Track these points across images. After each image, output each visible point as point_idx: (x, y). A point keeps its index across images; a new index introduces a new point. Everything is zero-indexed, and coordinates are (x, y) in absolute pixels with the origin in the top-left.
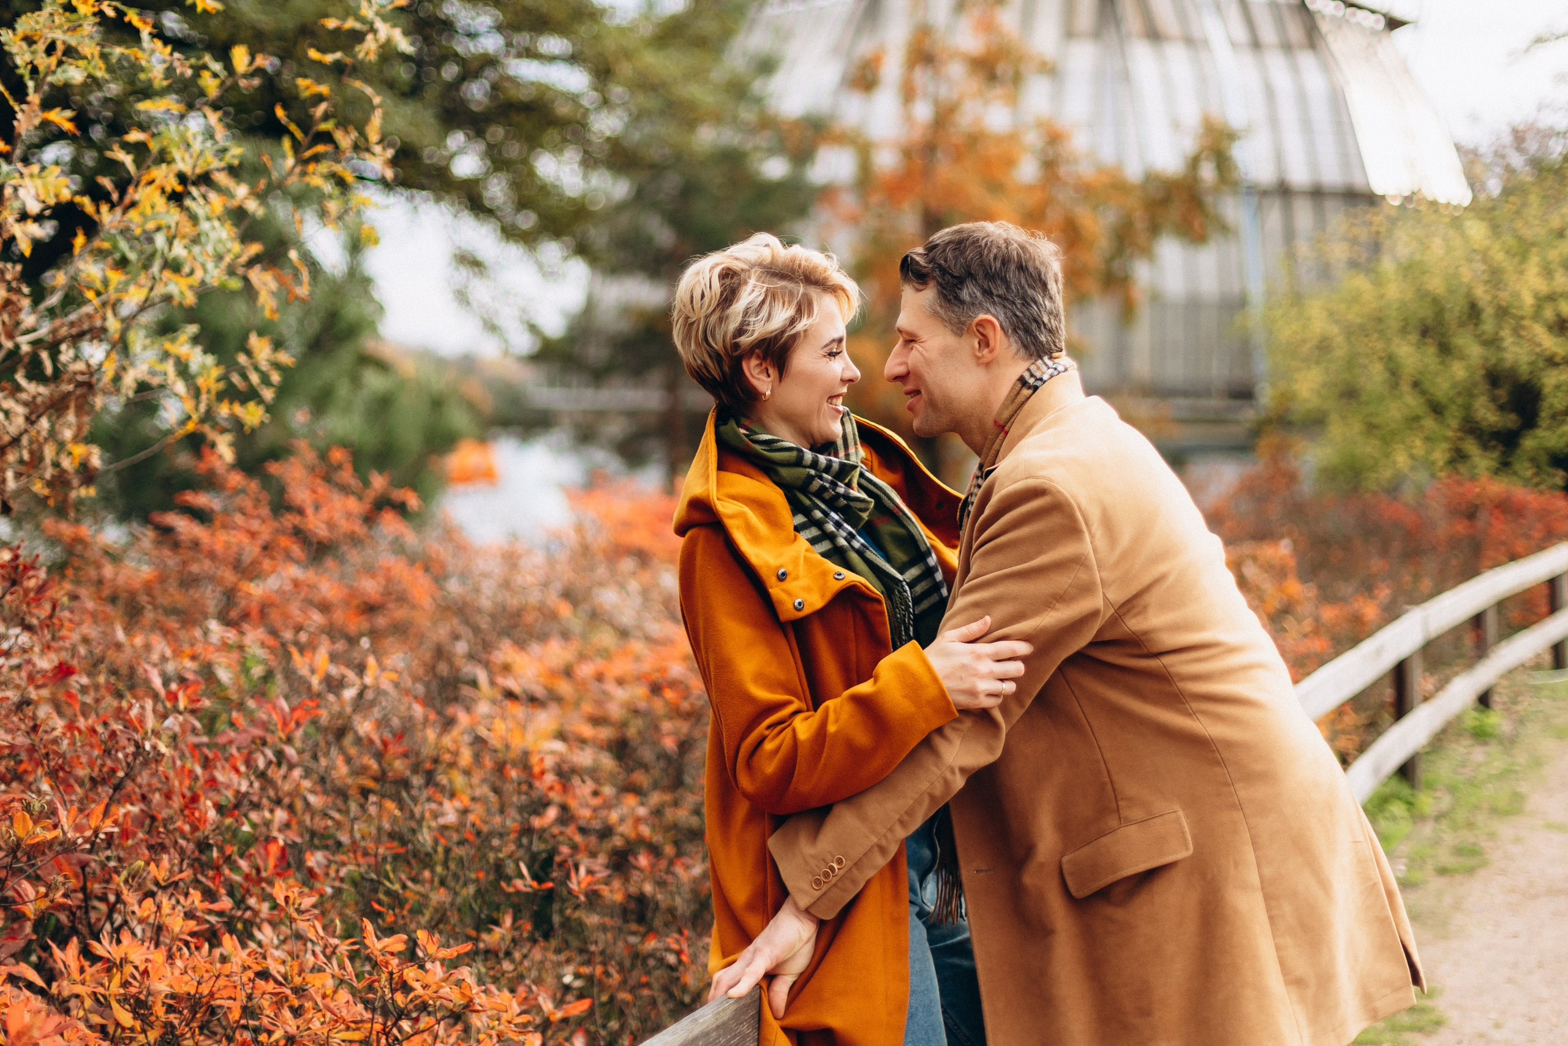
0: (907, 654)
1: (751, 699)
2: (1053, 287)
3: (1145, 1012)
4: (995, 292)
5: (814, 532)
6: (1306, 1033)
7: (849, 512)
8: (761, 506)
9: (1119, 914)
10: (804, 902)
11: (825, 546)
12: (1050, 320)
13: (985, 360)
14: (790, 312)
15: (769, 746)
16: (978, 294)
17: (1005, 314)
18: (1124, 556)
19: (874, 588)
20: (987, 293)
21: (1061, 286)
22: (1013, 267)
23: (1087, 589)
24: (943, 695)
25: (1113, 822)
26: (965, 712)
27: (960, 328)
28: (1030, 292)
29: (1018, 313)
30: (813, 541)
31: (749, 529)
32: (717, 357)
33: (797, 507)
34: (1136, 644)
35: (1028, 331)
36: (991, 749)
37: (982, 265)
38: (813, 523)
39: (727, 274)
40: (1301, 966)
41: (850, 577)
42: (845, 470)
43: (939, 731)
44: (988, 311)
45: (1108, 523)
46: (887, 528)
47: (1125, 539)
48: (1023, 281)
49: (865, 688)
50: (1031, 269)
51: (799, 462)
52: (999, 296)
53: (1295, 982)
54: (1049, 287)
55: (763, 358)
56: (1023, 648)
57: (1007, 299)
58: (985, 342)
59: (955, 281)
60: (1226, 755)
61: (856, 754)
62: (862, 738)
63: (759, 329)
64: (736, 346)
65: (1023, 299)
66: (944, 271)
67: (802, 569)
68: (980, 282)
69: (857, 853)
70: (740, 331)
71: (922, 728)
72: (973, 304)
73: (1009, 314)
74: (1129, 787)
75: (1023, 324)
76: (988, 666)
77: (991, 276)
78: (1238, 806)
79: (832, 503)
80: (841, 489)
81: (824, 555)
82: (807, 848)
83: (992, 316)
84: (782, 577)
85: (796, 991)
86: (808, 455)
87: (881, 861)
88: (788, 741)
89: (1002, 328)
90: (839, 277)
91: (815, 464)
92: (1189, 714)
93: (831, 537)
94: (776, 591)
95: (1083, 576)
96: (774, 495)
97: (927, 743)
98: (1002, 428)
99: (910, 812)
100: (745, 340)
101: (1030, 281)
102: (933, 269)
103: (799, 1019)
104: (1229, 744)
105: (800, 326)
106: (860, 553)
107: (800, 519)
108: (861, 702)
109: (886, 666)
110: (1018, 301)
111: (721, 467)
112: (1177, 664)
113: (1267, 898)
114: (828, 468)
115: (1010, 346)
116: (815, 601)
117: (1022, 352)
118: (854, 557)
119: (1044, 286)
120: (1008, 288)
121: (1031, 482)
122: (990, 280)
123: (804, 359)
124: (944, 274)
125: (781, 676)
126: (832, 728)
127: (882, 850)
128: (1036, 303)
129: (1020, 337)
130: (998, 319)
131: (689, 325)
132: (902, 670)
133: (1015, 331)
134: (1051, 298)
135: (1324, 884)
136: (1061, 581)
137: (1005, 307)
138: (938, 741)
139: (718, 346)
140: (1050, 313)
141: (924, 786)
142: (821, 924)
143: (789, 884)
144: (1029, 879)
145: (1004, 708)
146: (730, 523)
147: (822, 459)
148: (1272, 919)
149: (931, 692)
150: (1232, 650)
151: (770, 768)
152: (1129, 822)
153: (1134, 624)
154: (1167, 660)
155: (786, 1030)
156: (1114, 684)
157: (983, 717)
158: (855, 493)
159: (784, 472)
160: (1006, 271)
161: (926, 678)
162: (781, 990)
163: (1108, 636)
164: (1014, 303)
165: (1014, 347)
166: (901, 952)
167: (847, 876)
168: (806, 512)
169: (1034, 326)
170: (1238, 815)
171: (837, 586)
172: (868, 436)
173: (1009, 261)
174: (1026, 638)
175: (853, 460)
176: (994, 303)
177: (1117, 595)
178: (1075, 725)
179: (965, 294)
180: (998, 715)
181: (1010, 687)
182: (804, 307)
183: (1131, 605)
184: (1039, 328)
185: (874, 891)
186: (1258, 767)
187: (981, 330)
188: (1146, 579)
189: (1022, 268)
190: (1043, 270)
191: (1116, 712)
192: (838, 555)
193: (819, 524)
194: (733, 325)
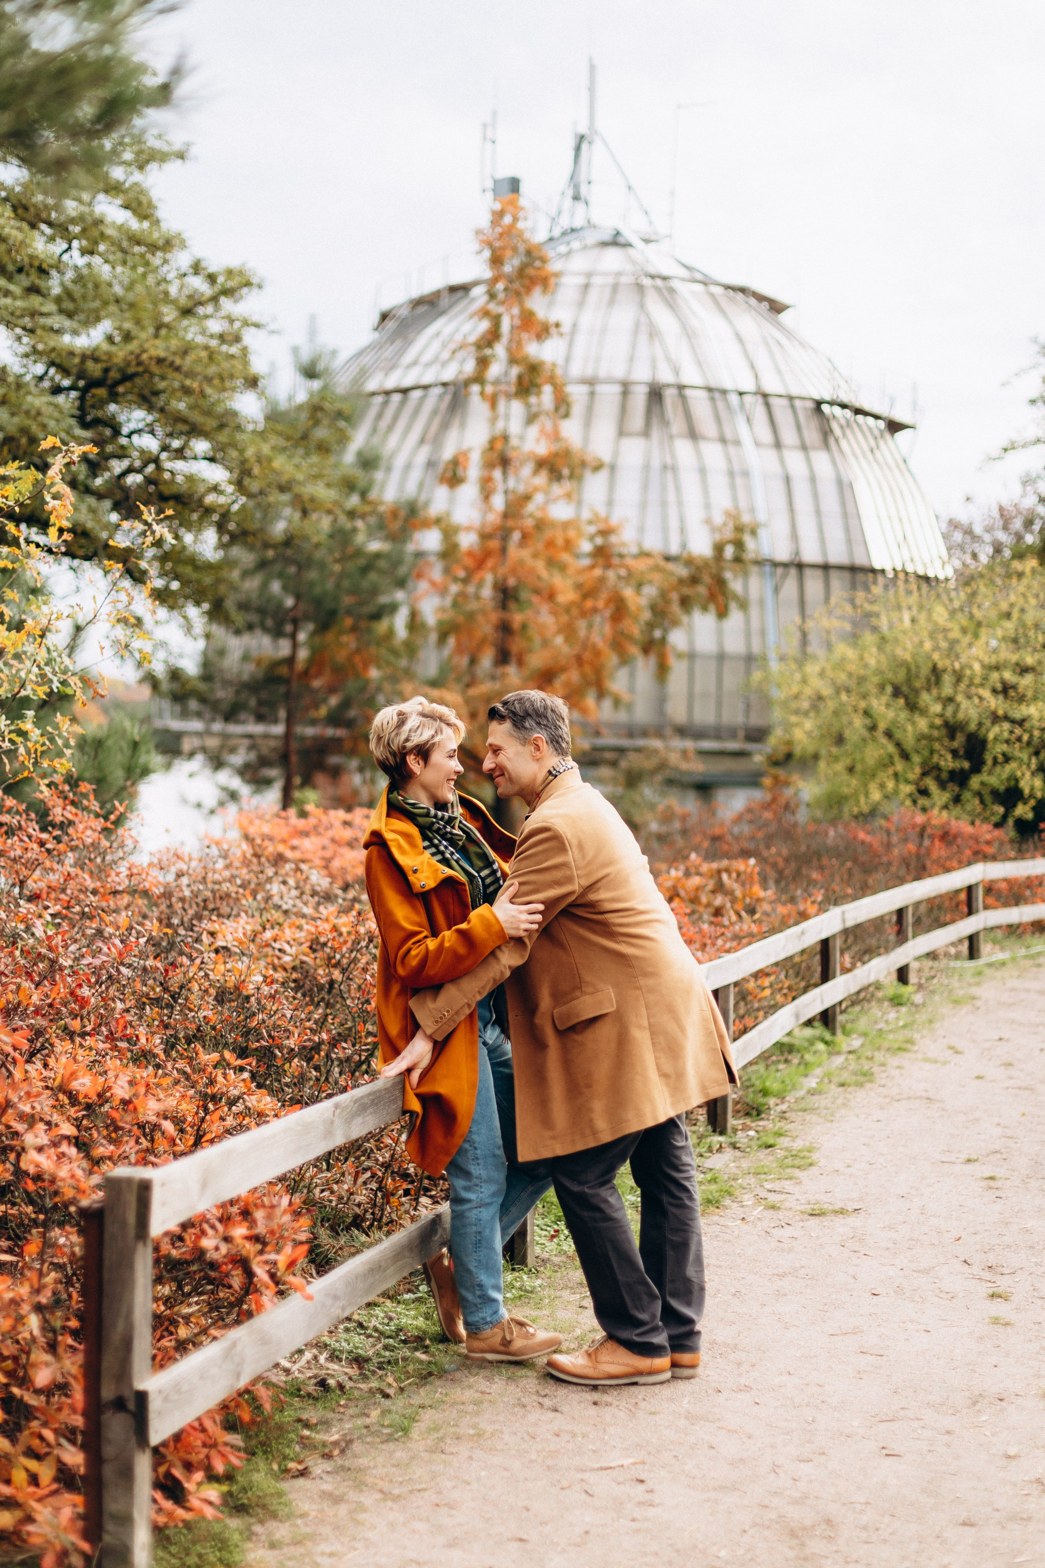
0: (483, 910)
1: (403, 929)
3: (589, 1086)
4: (542, 723)
5: (433, 850)
6: (668, 1100)
7: (452, 841)
8: (406, 836)
9: (579, 1038)
10: (429, 1031)
11: (439, 857)
13: (537, 756)
14: (432, 732)
15: (413, 953)
16: (534, 725)
17: (547, 733)
18: (588, 863)
19: (463, 878)
22: (549, 711)
23: (569, 880)
24: (502, 929)
25: (578, 993)
26: (512, 938)
27: (524, 742)
28: (558, 723)
29: (553, 733)
30: (433, 854)
31: (400, 847)
32: (394, 754)
33: (425, 837)
34: (592, 906)
35: (556, 742)
36: (522, 956)
37: (534, 711)
38: (433, 845)
39: (400, 714)
40: (668, 1068)
41: (449, 872)
42: (451, 820)
43: (499, 947)
44: (539, 733)
45: (580, 846)
46: (473, 849)
47: (590, 854)
48: (552, 718)
49: (463, 926)
50: (557, 712)
51: (427, 815)
52: (543, 725)
53: (664, 1075)
55: (417, 755)
56: (541, 907)
57: (547, 727)
58: (538, 748)
59: (520, 719)
60: (634, 963)
61: (458, 958)
62: (462, 950)
63: (416, 740)
64: (404, 747)
65: (555, 726)
66: (514, 714)
67: (425, 867)
68: (534, 718)
69: (456, 1007)
70: (407, 740)
71: (491, 945)
72: (531, 730)
73: (549, 734)
74: (588, 977)
75: (555, 738)
76: (525, 917)
77: (539, 716)
78: (639, 988)
79: (444, 837)
80: (449, 829)
81: (439, 861)
82: (430, 1005)
83: (541, 735)
84: (415, 871)
85: (423, 1076)
86: (433, 811)
87: (467, 1012)
88: (423, 952)
89: (546, 740)
90: (453, 719)
91: (435, 816)
92: (618, 943)
93: (442, 853)
94: (412, 878)
95: (568, 873)
96: (414, 831)
97: (493, 953)
98: (538, 795)
99: (483, 988)
100: (409, 745)
101: (558, 717)
102: (508, 713)
103: (424, 1089)
104: (636, 958)
105: (436, 739)
106: (457, 861)
107: (427, 843)
108: (459, 931)
109: (474, 915)
110: (552, 727)
111: (388, 815)
112: (613, 918)
113: (652, 1033)
114: (442, 819)
115: (549, 750)
116: (431, 884)
117: (554, 752)
118: (454, 863)
119: (563, 720)
120: (547, 721)
121: (545, 824)
122: (538, 718)
123: (437, 757)
124: (514, 716)
125: (417, 919)
126: (447, 944)
127: (469, 1006)
128: (561, 728)
129: (554, 746)
130: (543, 736)
131: (379, 738)
132: (482, 917)
133: (552, 742)
135: (682, 1030)
136: (557, 875)
137: (547, 730)
138: (498, 953)
139: (395, 747)
141: (491, 975)
142: (435, 1043)
143: (421, 1023)
144: (537, 1021)
145: (530, 937)
146: (390, 844)
147: (440, 814)
148: (653, 1044)
149: (496, 928)
150: (642, 913)
151: (414, 963)
152: (586, 994)
153: (593, 897)
154: (607, 916)
155: (417, 1095)
156: (582, 926)
157: (518, 941)
158: (457, 831)
159: (420, 820)
161: (493, 921)
162: (415, 1076)
163: (580, 902)
164: (550, 728)
165: (551, 750)
166: (474, 1058)
167: (451, 1019)
168: (430, 840)
169: (559, 740)
170: (638, 992)
171: (442, 876)
172: (464, 802)
173: (547, 708)
174: (542, 903)
175: (456, 814)
176: (541, 728)
177: (585, 882)
178: (561, 945)
179: (527, 725)
180: (527, 941)
181: (535, 926)
182: (438, 731)
183: (591, 887)
184: (563, 740)
185: (462, 1027)
186: (649, 969)
187: (536, 742)
188: (600, 874)
191: (582, 939)
192: (445, 862)
193: (436, 846)
194: (403, 737)
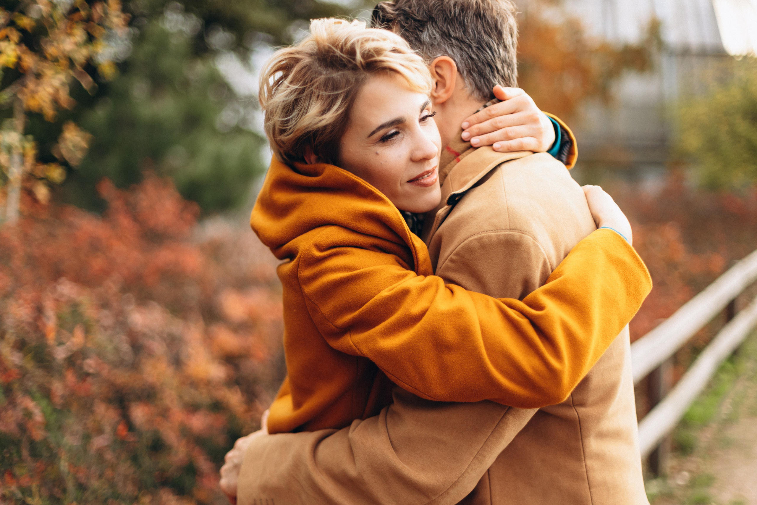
2: (508, 39)
4: (453, 34)
12: (503, 67)
13: (441, 100)
16: (437, 36)
17: (461, 56)
20: (446, 35)
21: (515, 40)
22: (471, 13)
28: (486, 37)
29: (473, 56)
35: (482, 75)
37: (443, 11)
44: (446, 53)
48: (480, 27)
50: (489, 18)
52: (456, 39)
54: (504, 36)
57: (464, 42)
58: (442, 83)
59: (417, 24)
65: (479, 42)
66: (407, 16)
68: (440, 24)
72: (432, 45)
73: (465, 56)
75: (477, 67)
77: (450, 20)
83: (449, 58)
89: (459, 70)
101: (488, 29)
102: (398, 15)
110: (474, 45)
115: (465, 87)
117: (476, 94)
119: (500, 34)
120: (465, 31)
122: (449, 23)
124: (407, 19)
128: (490, 49)
129: (474, 79)
130: (455, 60)
133: (469, 72)
134: (505, 47)
137: (461, 49)
140: (503, 61)
160: (464, 17)
164: (470, 46)
165: (469, 89)
169: (488, 70)
173: (468, 8)
176: (452, 45)
179: (425, 36)
184: (493, 72)
187: (439, 71)
189: (479, 15)
190: (500, 20)
